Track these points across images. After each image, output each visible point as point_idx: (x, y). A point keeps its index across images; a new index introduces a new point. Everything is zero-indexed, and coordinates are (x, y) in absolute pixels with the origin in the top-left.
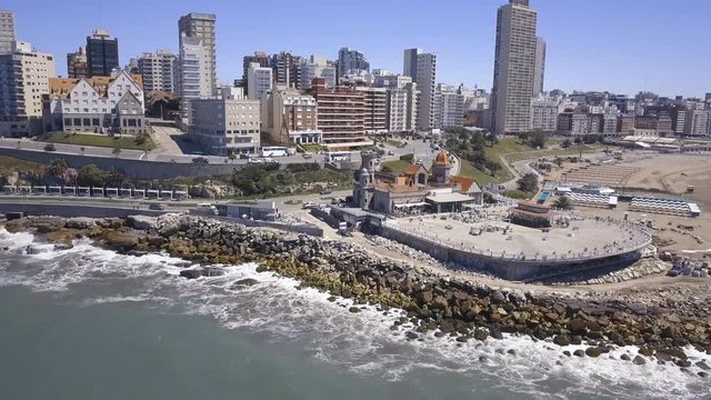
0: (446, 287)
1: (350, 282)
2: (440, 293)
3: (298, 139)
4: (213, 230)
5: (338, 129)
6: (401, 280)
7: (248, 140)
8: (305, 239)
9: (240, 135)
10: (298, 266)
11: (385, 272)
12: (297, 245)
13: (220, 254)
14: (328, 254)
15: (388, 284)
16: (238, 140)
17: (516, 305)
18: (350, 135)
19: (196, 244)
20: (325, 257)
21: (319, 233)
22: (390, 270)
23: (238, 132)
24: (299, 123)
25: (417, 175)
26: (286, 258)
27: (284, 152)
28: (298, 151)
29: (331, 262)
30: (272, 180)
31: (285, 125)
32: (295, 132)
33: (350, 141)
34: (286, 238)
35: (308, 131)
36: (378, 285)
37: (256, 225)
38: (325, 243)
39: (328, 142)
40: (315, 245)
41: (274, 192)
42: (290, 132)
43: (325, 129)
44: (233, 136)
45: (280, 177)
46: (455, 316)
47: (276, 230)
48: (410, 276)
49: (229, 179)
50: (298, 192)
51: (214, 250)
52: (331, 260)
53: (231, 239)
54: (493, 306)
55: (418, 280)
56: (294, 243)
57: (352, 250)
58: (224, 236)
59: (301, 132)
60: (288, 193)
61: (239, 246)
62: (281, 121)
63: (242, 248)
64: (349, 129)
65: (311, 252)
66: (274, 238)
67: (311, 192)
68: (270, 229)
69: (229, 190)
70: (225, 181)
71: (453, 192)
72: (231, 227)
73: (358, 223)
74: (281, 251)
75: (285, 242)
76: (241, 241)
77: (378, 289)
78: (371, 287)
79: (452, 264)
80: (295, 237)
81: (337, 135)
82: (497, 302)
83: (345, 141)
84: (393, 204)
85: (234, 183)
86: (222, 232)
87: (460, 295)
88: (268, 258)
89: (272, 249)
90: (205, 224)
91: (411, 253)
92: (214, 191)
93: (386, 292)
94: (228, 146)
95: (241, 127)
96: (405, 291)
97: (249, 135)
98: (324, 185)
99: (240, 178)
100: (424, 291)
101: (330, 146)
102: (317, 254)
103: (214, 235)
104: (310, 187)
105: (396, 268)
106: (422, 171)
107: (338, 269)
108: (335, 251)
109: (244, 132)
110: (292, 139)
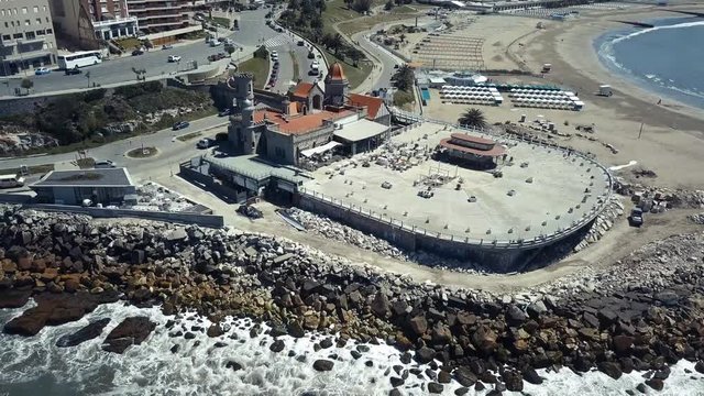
0: (445, 308)
1: (295, 308)
2: (437, 318)
3: (107, 33)
4: (38, 229)
5: (155, 12)
6: (371, 298)
7: (39, 46)
8: (198, 234)
9: (24, 41)
10: (198, 281)
11: (344, 287)
12: (186, 244)
13: (62, 272)
14: (242, 257)
15: (352, 304)
16: (23, 48)
17: (538, 320)
18: (173, 20)
19: (14, 258)
20: (238, 263)
21: (217, 222)
22: (350, 282)
23: (20, 36)
24: (104, 10)
25: (311, 99)
26: (176, 269)
27: (95, 58)
28: (112, 51)
29: (250, 271)
30: (98, 115)
31: (84, 14)
32: (101, 24)
33: (174, 28)
34: (167, 234)
35: (118, 20)
36: (339, 309)
37: (110, 214)
38: (231, 239)
39: (146, 32)
40: (216, 245)
41: (106, 133)
42: (95, 25)
43: (139, 14)
44: (13, 43)
45: (109, 110)
46: (467, 351)
47: (145, 222)
48: (383, 290)
49: (30, 121)
50: (142, 129)
51: (49, 265)
52: (249, 267)
53: (75, 244)
54: (513, 329)
55: (395, 295)
56: (182, 243)
57: (280, 250)
58: (60, 240)
59: (110, 23)
60: (127, 133)
61: (92, 256)
62: (78, 8)
63: (98, 259)
64: (171, 11)
65: (214, 256)
66: (147, 236)
67: (159, 126)
68: (136, 221)
69: (34, 138)
70: (25, 126)
71: (359, 119)
72: (69, 221)
73: (260, 190)
74: (162, 257)
75: (165, 241)
76: (93, 246)
77: (339, 313)
78: (329, 313)
79: (424, 255)
80: (180, 232)
81: (156, 21)
82: (513, 321)
83: (167, 29)
84: (298, 151)
85: (39, 127)
86: (55, 231)
87: (466, 318)
88: (146, 271)
89: (147, 254)
90: (21, 220)
91: (361, 240)
92: (10, 143)
93: (351, 316)
94: (10, 58)
95: (25, 28)
96: (381, 316)
97: (38, 39)
98: (174, 112)
99: (49, 119)
100: (412, 315)
101: (151, 37)
102: (224, 259)
103: (41, 238)
104: (157, 119)
105: (358, 278)
106: (315, 92)
107: (266, 282)
108: (251, 251)
109: (30, 35)
110: (98, 34)
